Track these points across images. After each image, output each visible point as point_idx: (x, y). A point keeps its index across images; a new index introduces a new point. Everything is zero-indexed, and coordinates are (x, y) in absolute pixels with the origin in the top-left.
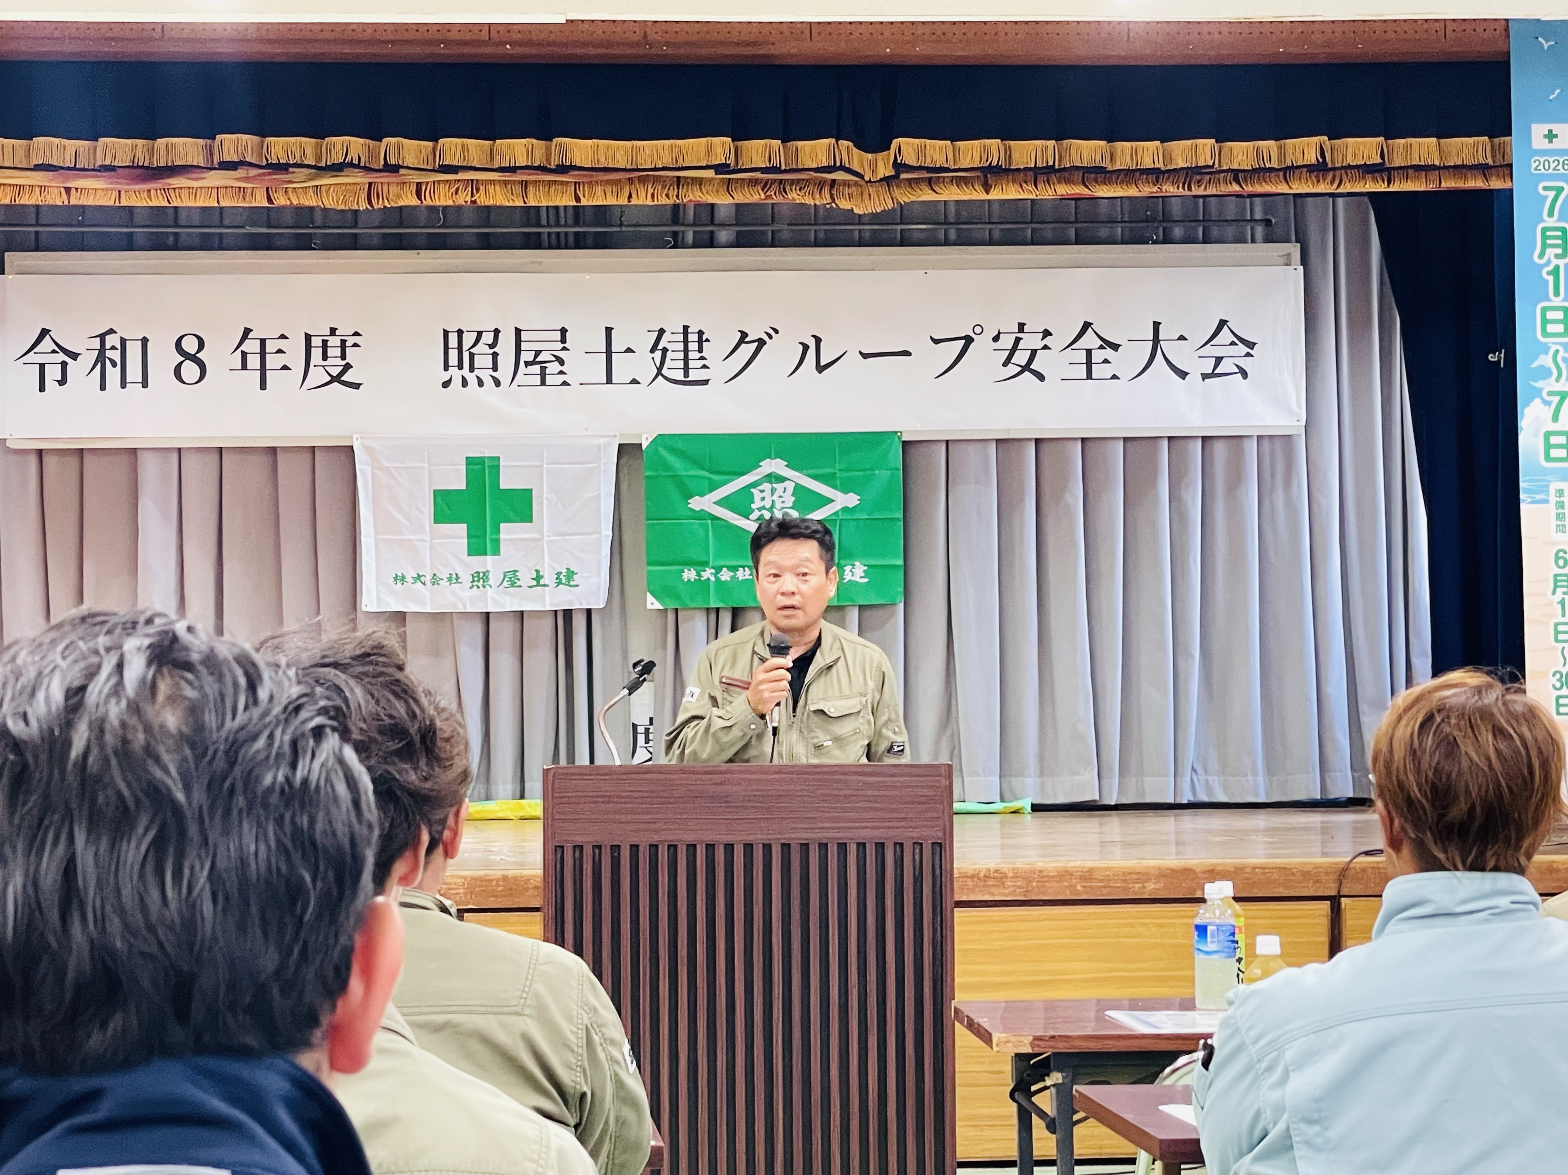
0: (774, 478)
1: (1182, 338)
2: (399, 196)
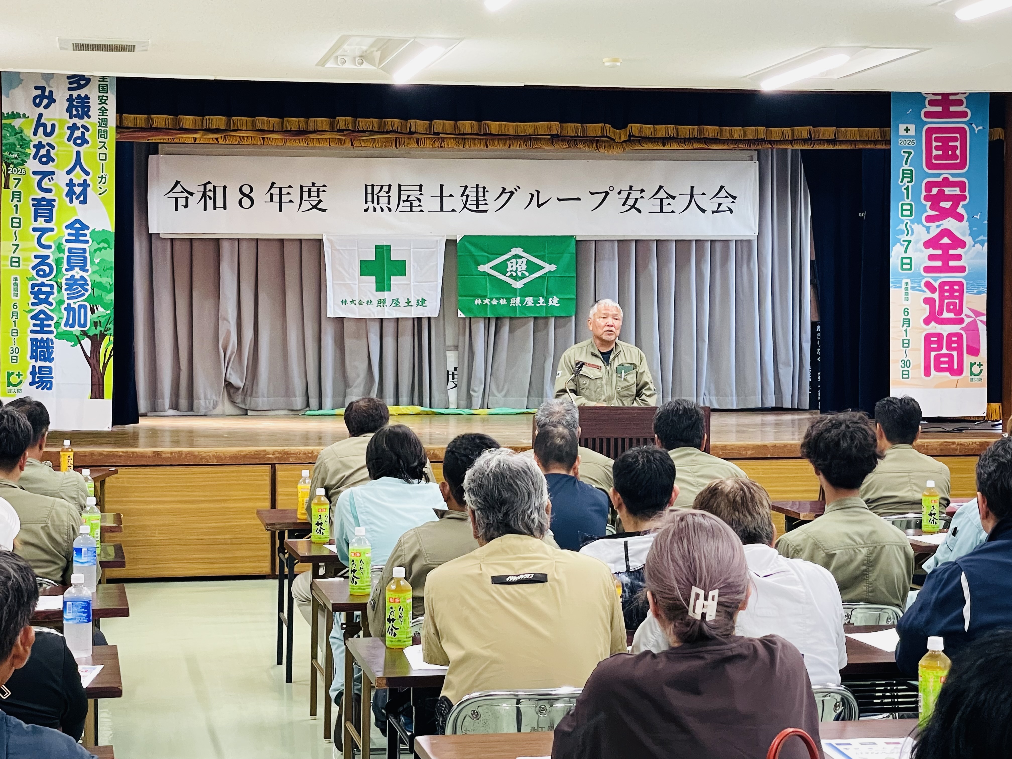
0: (517, 257)
1: (704, 194)
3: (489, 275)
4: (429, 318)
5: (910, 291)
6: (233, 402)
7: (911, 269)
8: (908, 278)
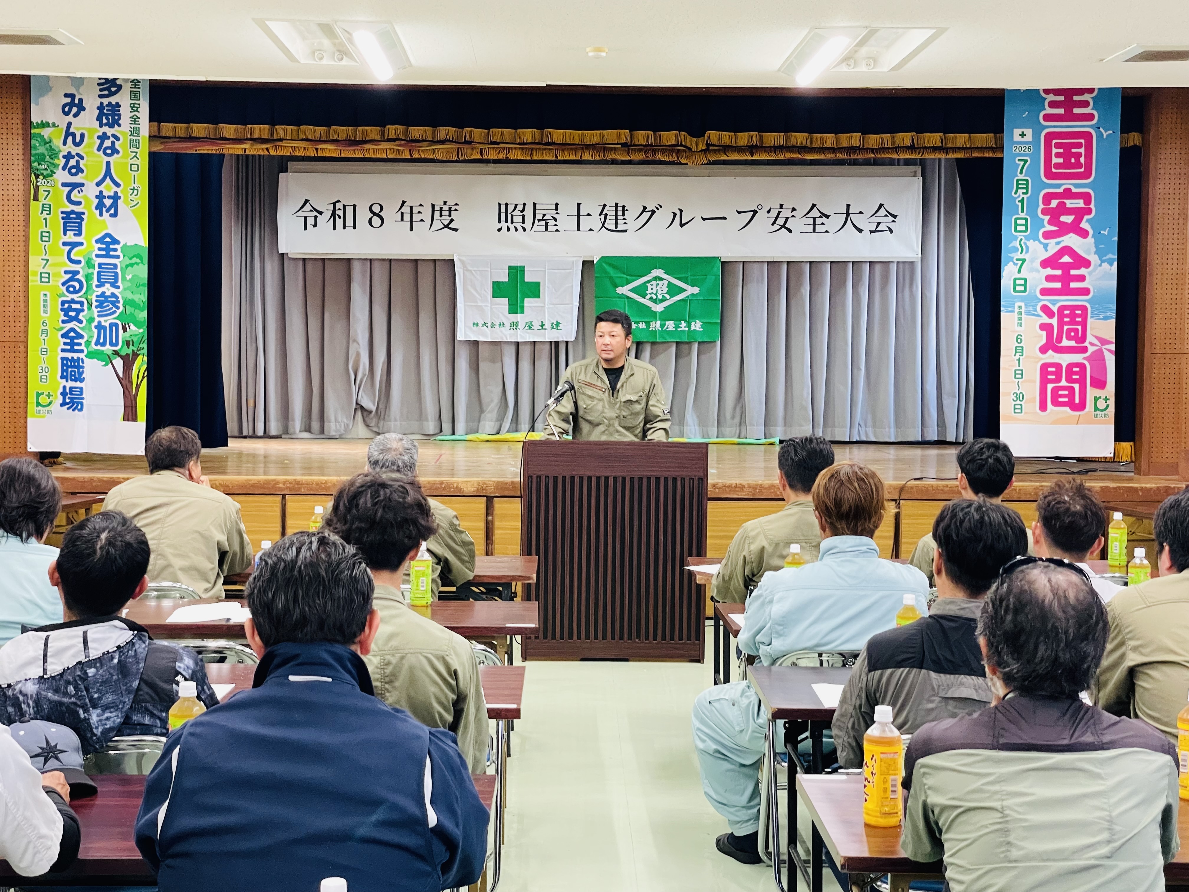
0: (658, 279)
1: (861, 213)
2: (472, 154)
3: (628, 298)
4: (567, 342)
5: (1023, 316)
6: (368, 426)
7: (1025, 291)
8: (1022, 301)
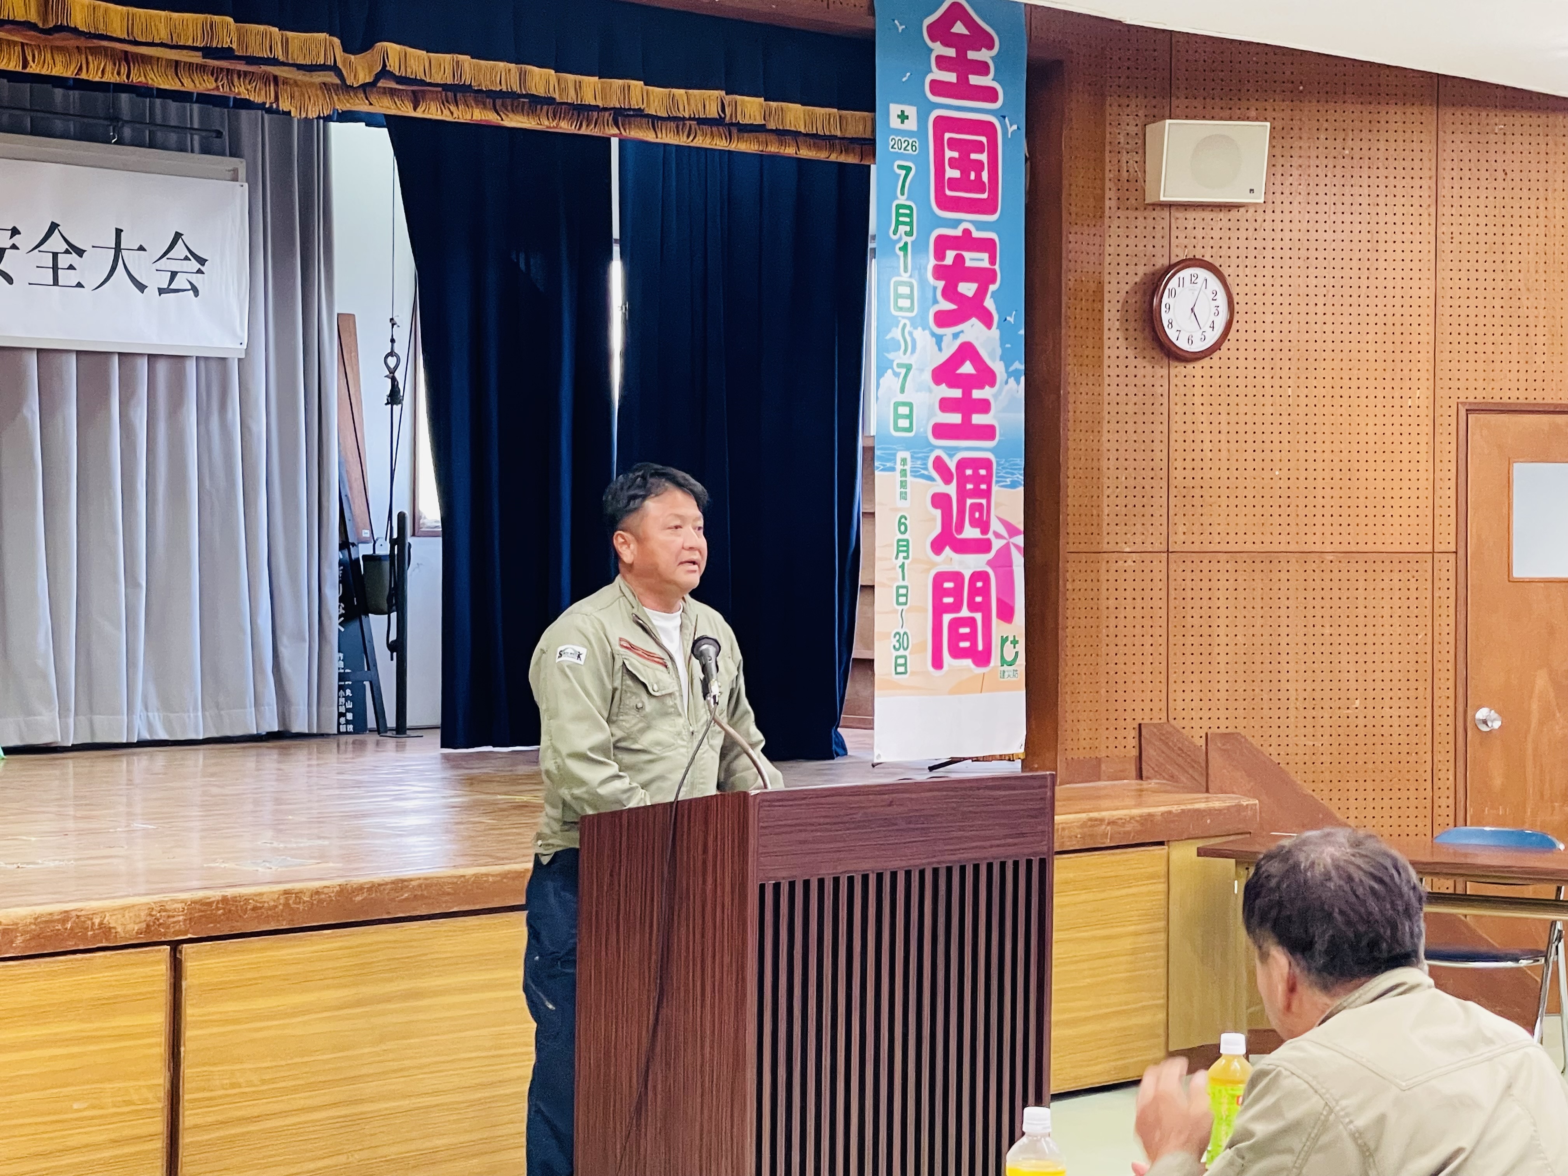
1: (141, 248)
5: (909, 478)
7: (910, 429)
